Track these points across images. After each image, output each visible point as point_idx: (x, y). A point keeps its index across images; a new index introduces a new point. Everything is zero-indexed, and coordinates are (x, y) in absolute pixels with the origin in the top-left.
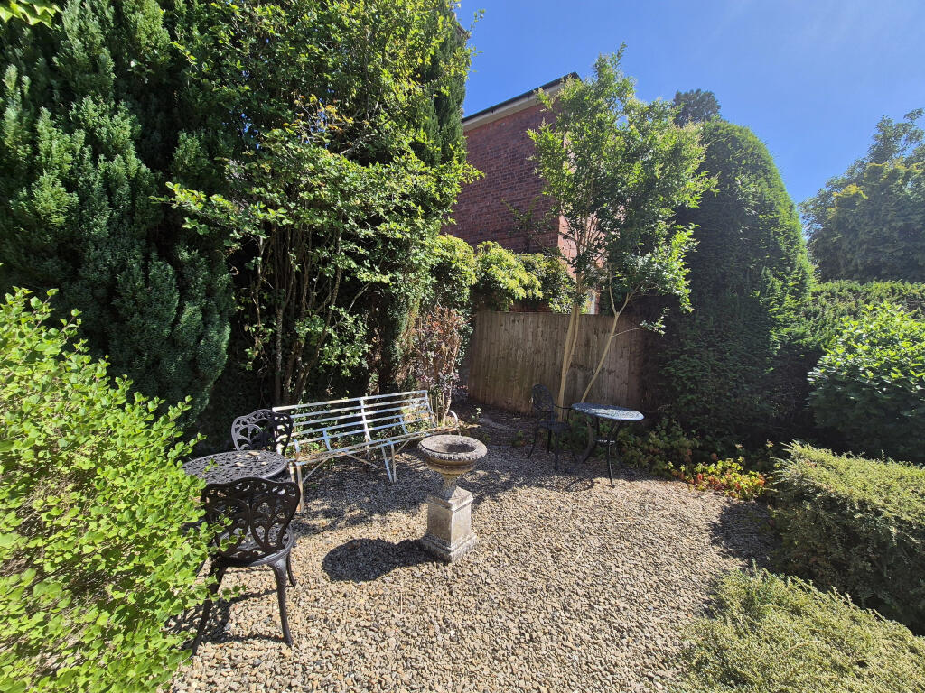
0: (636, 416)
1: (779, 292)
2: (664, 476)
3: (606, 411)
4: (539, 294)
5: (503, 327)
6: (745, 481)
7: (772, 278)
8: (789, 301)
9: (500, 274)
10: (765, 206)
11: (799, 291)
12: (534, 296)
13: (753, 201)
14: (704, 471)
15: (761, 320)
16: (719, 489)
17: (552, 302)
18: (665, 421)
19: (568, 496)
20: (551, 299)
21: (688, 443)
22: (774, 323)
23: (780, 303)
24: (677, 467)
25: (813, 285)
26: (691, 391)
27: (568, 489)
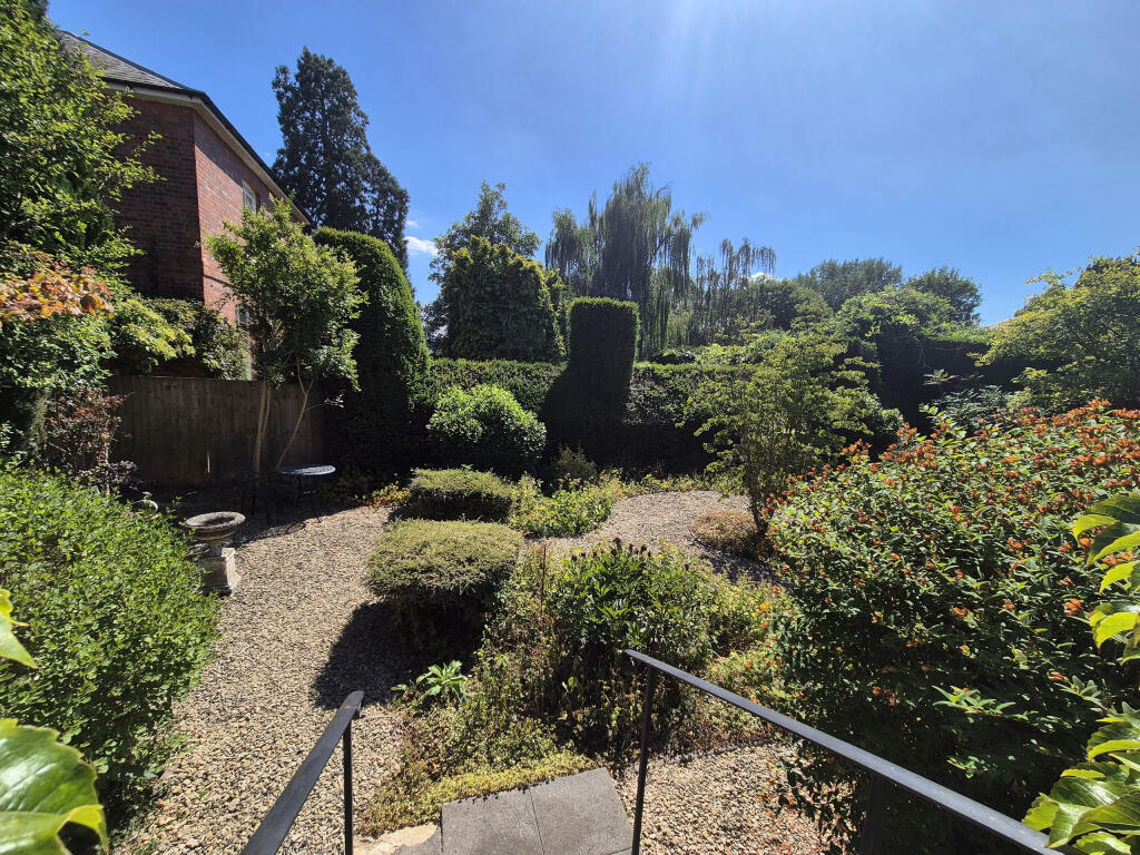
0: (332, 469)
1: (411, 371)
2: (353, 506)
3: (307, 470)
4: (191, 350)
5: (152, 395)
6: (400, 495)
7: (407, 362)
8: (417, 376)
9: (142, 334)
10: (400, 311)
11: (422, 369)
12: (184, 352)
13: (392, 308)
14: (377, 495)
15: (403, 390)
16: (385, 503)
17: (206, 357)
18: (348, 467)
19: (289, 537)
20: (205, 354)
21: (365, 479)
22: (410, 392)
23: (412, 378)
24: (360, 497)
25: (430, 362)
26: (364, 442)
27: (287, 533)
